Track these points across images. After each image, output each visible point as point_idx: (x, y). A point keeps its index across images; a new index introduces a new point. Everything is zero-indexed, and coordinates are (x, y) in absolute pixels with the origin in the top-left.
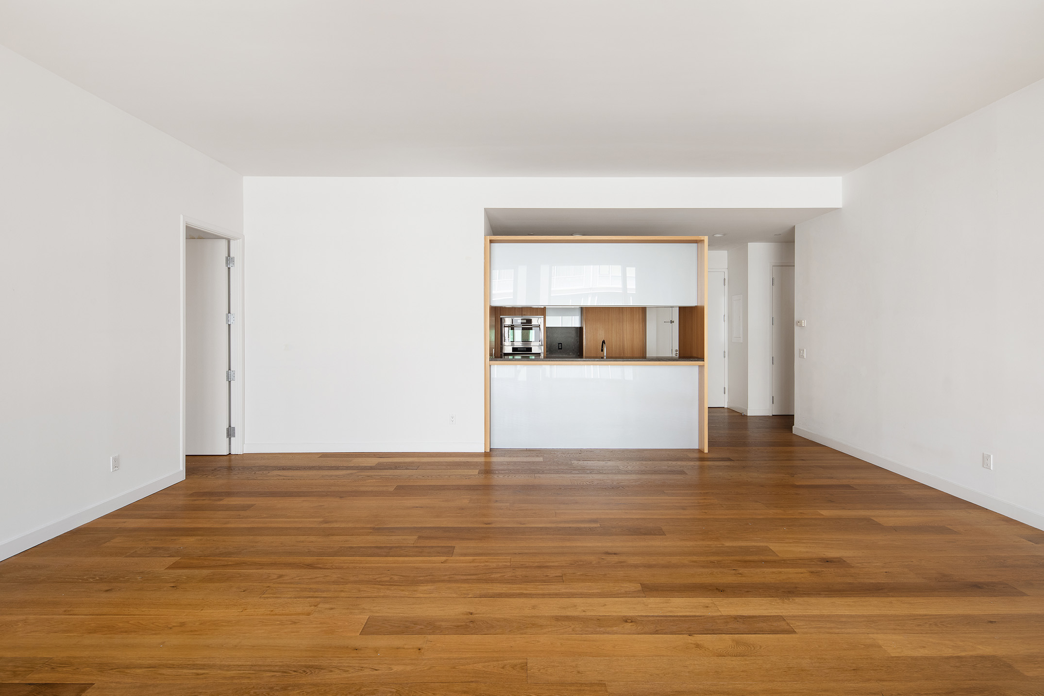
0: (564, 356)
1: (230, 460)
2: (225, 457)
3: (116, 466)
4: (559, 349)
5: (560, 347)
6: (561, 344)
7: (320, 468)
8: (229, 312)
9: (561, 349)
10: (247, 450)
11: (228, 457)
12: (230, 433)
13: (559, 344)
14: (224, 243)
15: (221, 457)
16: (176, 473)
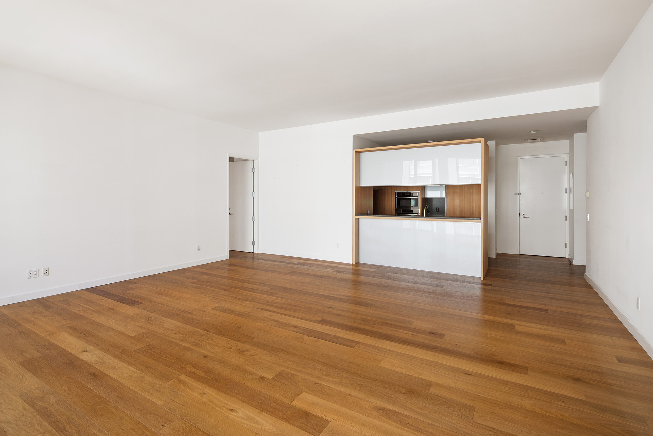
0: (440, 215)
1: (253, 255)
2: (251, 253)
3: (199, 249)
4: (437, 211)
5: (438, 210)
6: (438, 208)
7: (281, 262)
8: (253, 192)
9: (438, 211)
10: (260, 251)
11: (252, 253)
12: (253, 243)
13: (437, 208)
14: (251, 162)
15: (249, 253)
16: (225, 256)
